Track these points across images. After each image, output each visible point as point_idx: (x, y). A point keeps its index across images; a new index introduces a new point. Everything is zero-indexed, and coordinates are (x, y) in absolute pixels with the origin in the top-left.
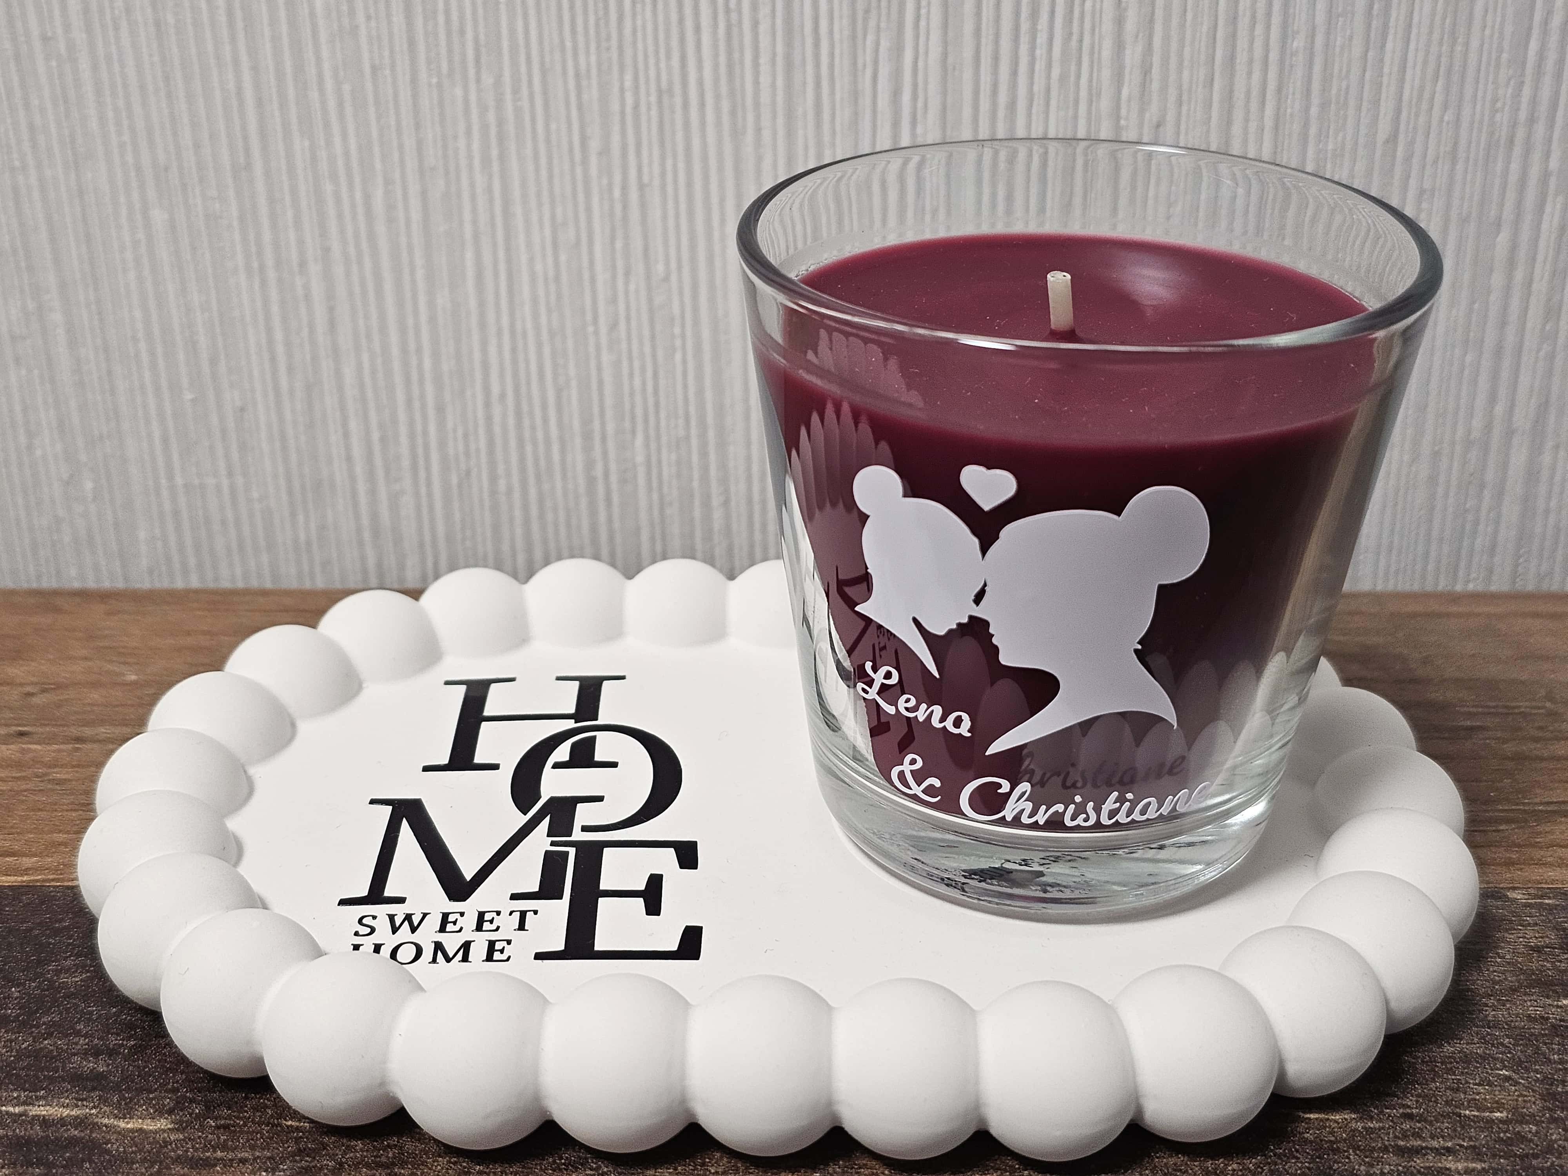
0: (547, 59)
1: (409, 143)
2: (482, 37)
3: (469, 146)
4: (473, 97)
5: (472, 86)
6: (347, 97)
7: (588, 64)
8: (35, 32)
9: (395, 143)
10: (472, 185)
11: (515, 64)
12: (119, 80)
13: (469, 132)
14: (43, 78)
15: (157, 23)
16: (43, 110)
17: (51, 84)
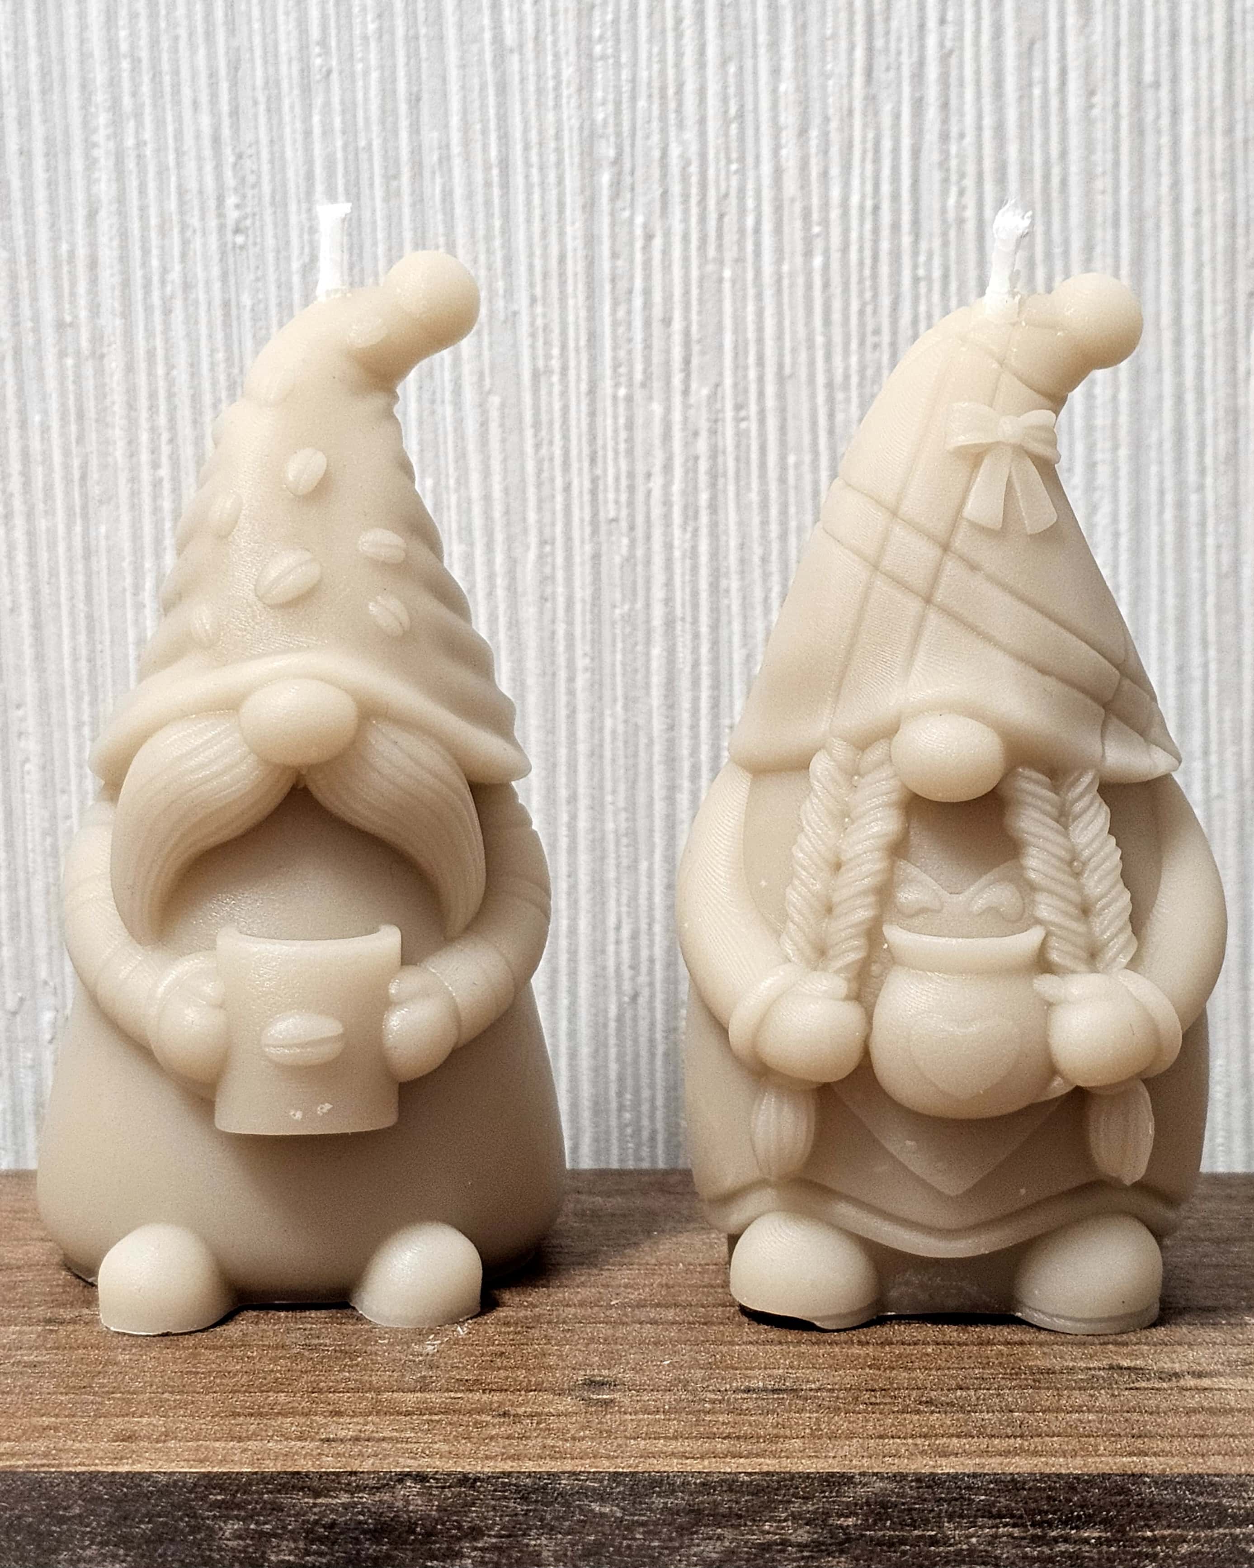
0: (788, 360)
1: (581, 483)
2: (694, 328)
3: (667, 486)
4: (677, 417)
5: (677, 400)
6: (494, 414)
7: (847, 368)
8: (48, 317)
9: (559, 482)
10: (668, 546)
11: (739, 367)
12: (161, 384)
13: (667, 468)
14: (52, 385)
15: (226, 304)
16: (45, 429)
17: (63, 394)
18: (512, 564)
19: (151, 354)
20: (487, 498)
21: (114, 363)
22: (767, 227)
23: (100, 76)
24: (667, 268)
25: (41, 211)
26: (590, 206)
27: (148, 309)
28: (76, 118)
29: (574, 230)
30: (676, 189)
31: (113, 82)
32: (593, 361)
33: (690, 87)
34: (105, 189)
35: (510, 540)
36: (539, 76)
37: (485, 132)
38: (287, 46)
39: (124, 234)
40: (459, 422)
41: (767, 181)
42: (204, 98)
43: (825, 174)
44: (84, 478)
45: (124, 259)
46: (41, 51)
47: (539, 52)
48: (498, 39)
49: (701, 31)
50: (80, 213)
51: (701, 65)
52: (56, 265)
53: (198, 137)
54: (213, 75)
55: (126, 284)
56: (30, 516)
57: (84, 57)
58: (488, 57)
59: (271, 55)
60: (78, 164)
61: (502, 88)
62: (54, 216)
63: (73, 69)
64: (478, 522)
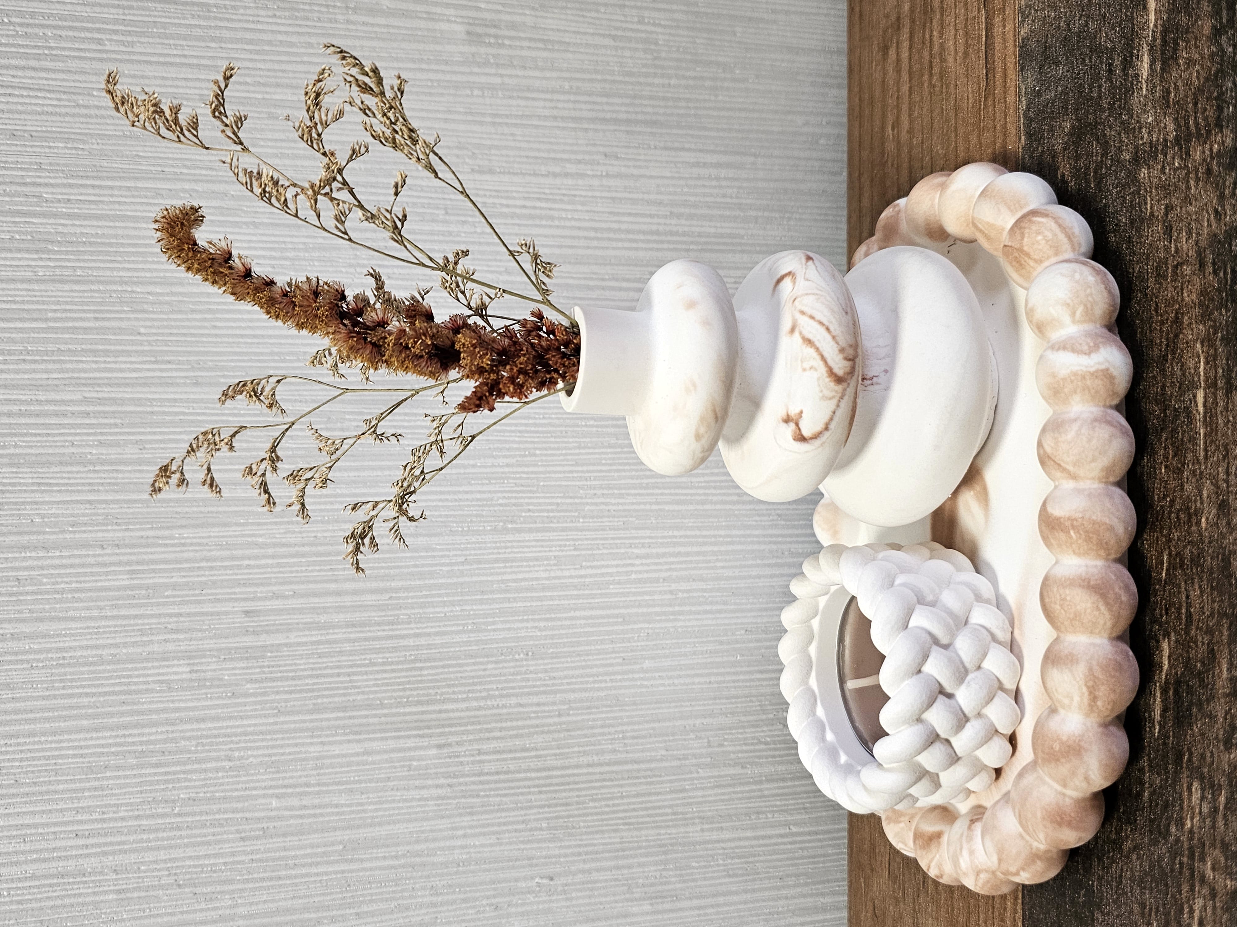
4: (589, 501)
5: (584, 500)
6: (588, 564)
8: (556, 720)
12: (579, 680)
13: (606, 504)
14: (579, 718)
15: (552, 658)
16: (594, 720)
17: (582, 714)
18: (638, 557)
19: (568, 684)
20: (617, 566)
21: (572, 696)
22: (526, 469)
23: (475, 704)
24: (540, 504)
25: (520, 723)
26: (519, 531)
27: (553, 685)
28: (489, 712)
29: (527, 536)
30: (513, 501)
31: (476, 699)
32: (571, 529)
33: (478, 496)
34: (513, 701)
35: (630, 558)
36: (474, 549)
37: (494, 568)
38: (464, 638)
39: (529, 694)
40: (591, 576)
41: (511, 470)
42: (482, 667)
43: (508, 449)
44: (610, 706)
45: (537, 694)
46: (466, 724)
47: (466, 549)
48: (462, 563)
49: (459, 492)
50: (521, 709)
51: (472, 492)
52: (537, 718)
53: (495, 669)
54: (474, 664)
55: (544, 692)
56: (622, 724)
57: (467, 709)
58: (468, 567)
59: (468, 643)
60: (505, 711)
61: (479, 562)
62: (522, 719)
63: (472, 713)
64: (624, 569)
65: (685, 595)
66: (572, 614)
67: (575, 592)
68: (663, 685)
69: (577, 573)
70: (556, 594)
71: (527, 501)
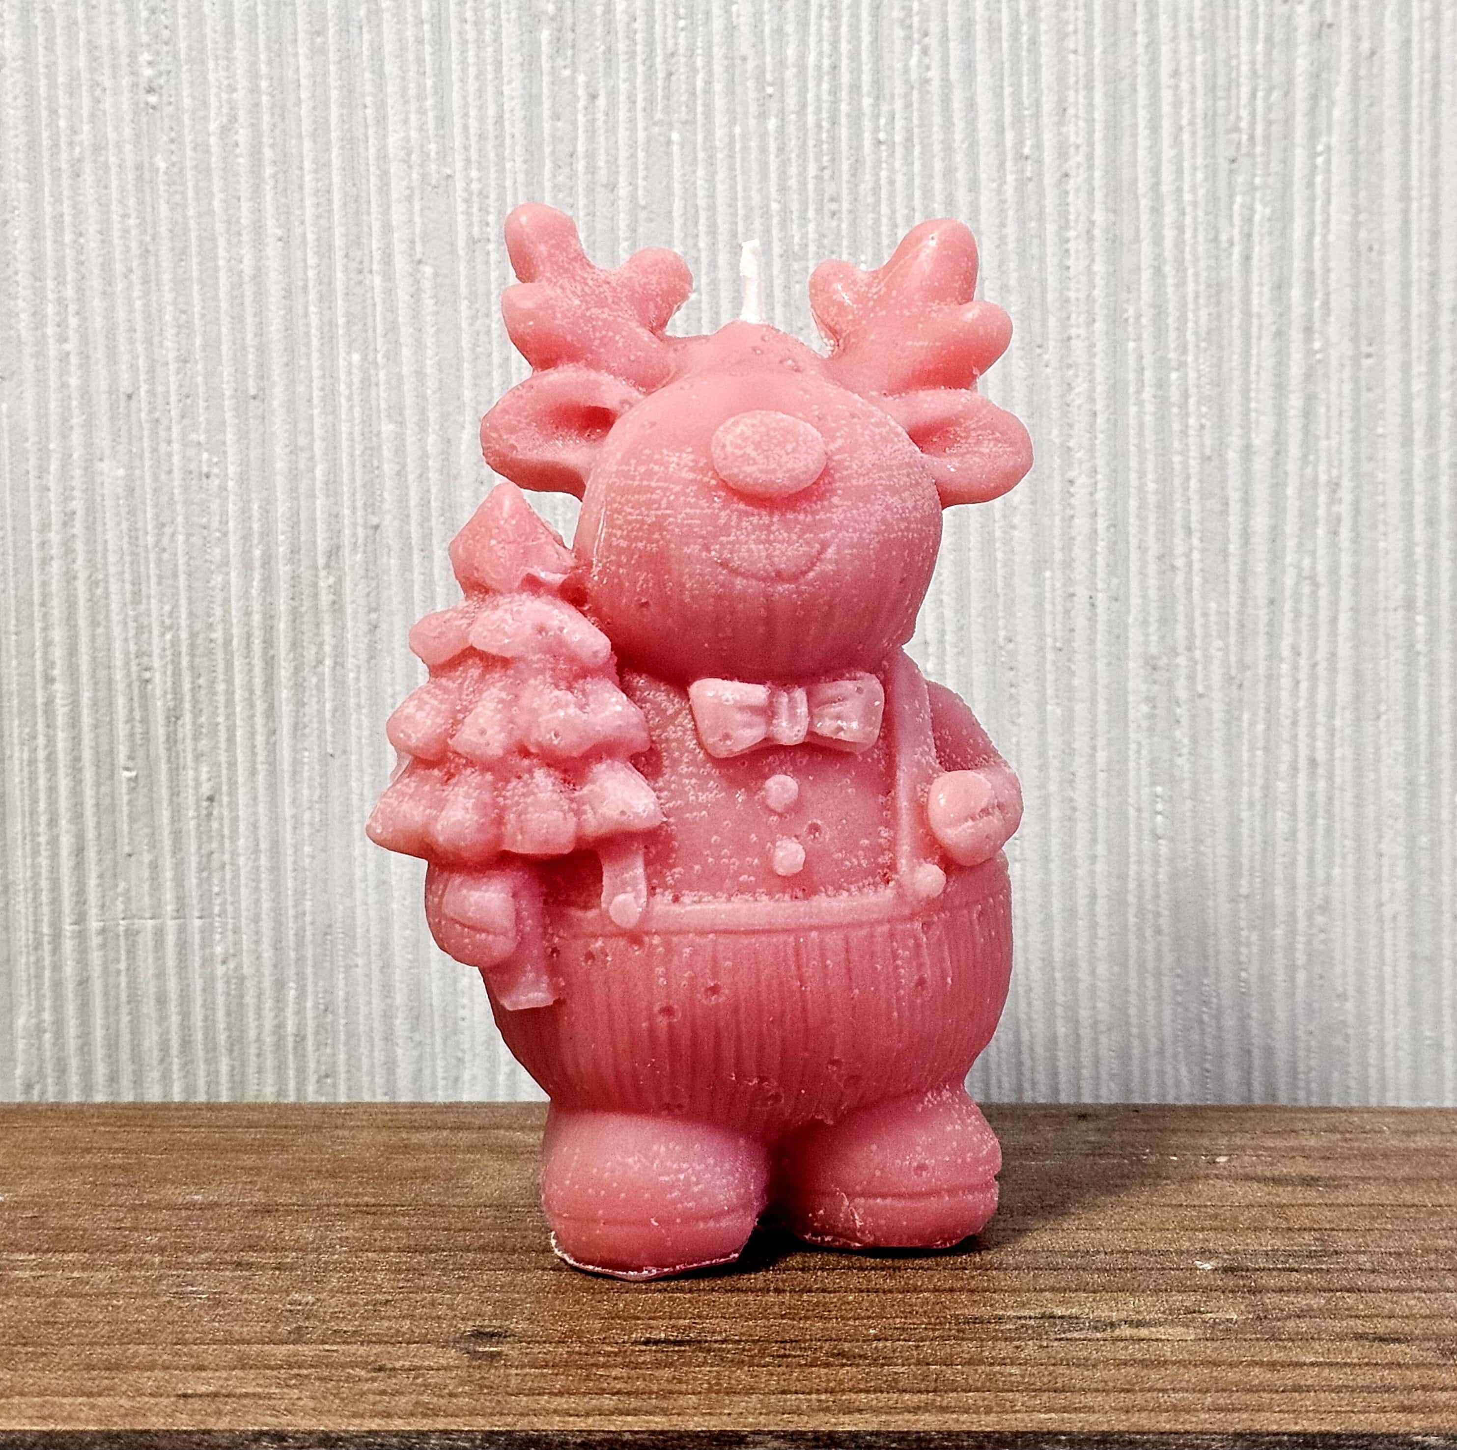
2: (641, 194)
6: (427, 285)
7: (804, 237)
18: (446, 444)
19: (58, 220)
20: (420, 374)
21: (19, 230)
22: (718, 87)
24: (612, 130)
26: (530, 64)
27: (56, 172)
29: (513, 89)
65: (325, 599)
66: (272, 229)
67: (339, 243)
68: (45, 527)
69: (399, 248)
70: (336, 179)
71: (623, 87)
